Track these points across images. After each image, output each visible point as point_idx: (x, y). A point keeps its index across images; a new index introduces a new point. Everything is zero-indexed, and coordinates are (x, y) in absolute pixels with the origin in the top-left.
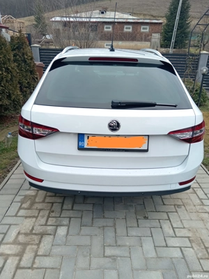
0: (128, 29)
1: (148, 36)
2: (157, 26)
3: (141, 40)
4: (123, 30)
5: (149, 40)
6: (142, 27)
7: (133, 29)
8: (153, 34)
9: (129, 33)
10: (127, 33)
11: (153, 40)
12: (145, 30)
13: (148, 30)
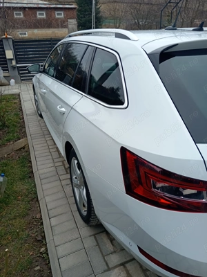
0: (41, 16)
1: (64, 22)
2: (71, 12)
3: (57, 27)
4: (36, 16)
5: (66, 27)
6: (56, 13)
7: (46, 15)
8: (69, 20)
9: (43, 19)
10: (41, 19)
11: (70, 26)
12: (60, 15)
13: (63, 16)
